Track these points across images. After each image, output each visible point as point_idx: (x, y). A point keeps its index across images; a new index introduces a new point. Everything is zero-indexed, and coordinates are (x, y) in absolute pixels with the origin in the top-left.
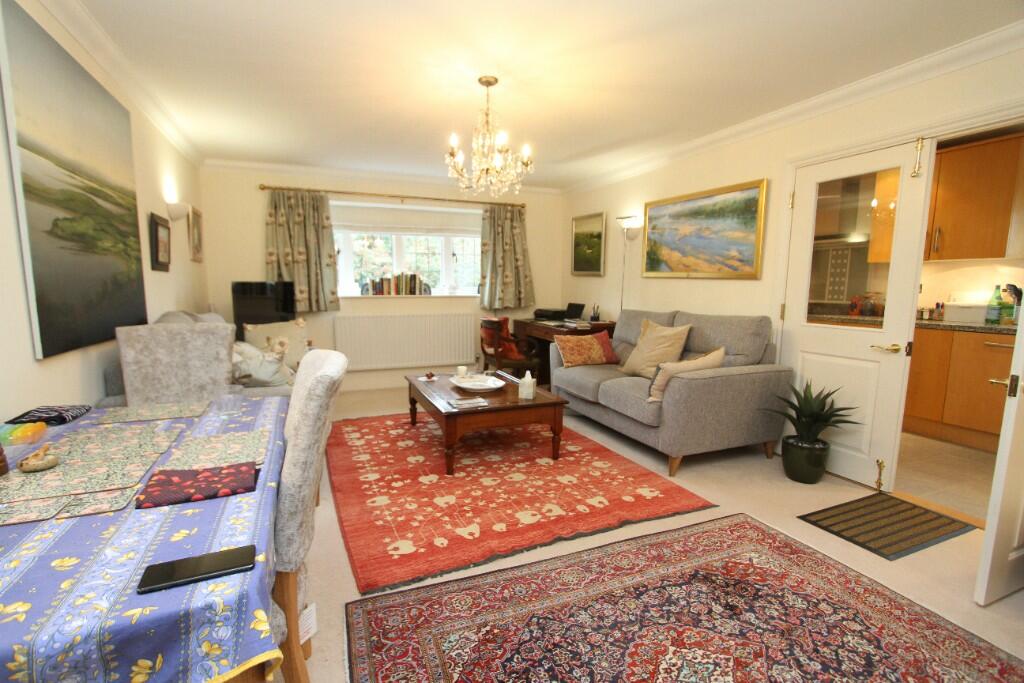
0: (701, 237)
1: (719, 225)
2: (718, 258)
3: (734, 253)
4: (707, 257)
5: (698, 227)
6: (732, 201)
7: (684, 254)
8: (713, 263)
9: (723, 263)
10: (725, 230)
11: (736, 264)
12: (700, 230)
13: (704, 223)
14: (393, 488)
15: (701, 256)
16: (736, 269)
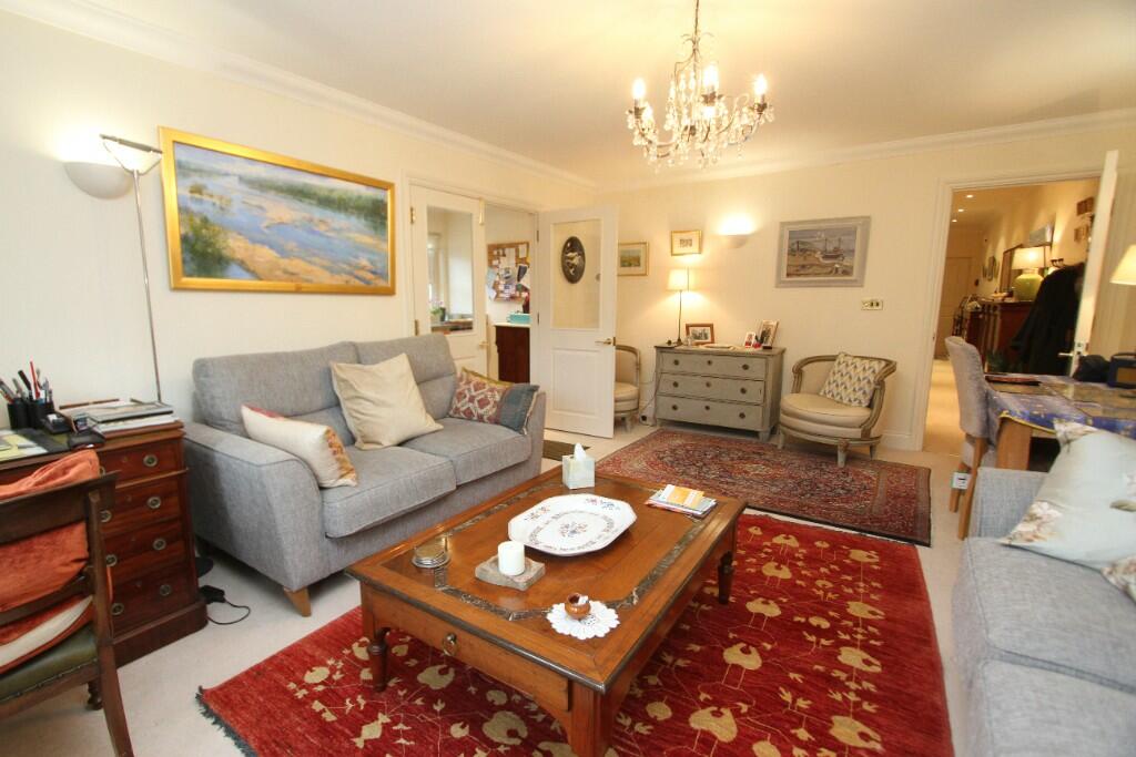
0: (313, 232)
1: (340, 220)
2: (345, 266)
3: (364, 262)
4: (326, 263)
5: (307, 215)
6: (356, 194)
7: (283, 253)
8: (339, 273)
9: (350, 274)
10: (349, 230)
11: (369, 276)
12: (311, 220)
13: (318, 213)
14: (829, 619)
15: (316, 260)
16: (368, 282)
